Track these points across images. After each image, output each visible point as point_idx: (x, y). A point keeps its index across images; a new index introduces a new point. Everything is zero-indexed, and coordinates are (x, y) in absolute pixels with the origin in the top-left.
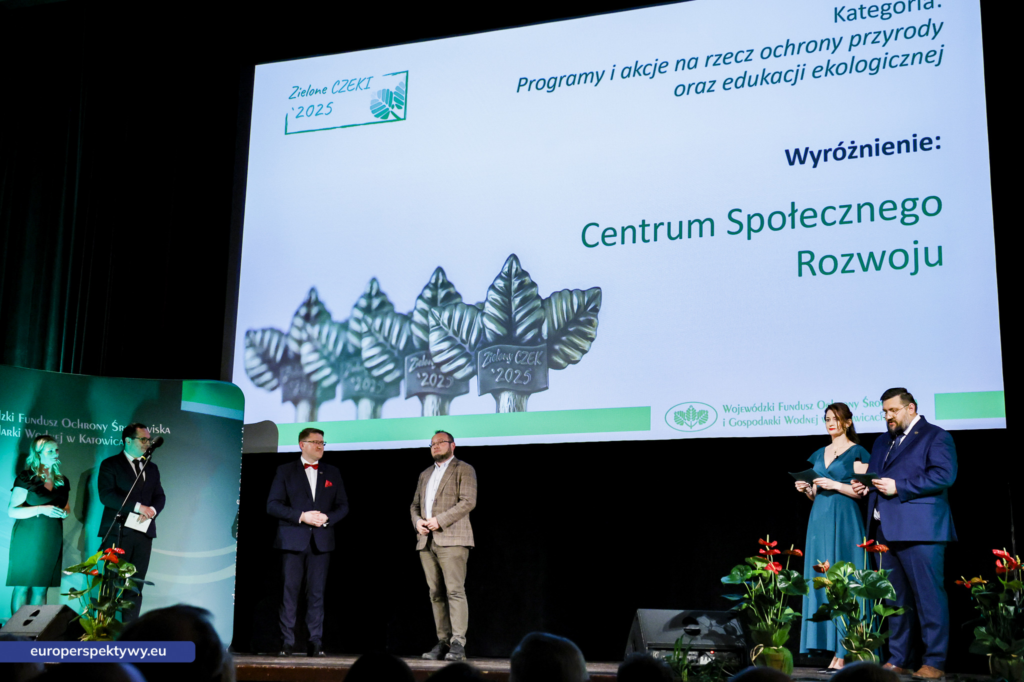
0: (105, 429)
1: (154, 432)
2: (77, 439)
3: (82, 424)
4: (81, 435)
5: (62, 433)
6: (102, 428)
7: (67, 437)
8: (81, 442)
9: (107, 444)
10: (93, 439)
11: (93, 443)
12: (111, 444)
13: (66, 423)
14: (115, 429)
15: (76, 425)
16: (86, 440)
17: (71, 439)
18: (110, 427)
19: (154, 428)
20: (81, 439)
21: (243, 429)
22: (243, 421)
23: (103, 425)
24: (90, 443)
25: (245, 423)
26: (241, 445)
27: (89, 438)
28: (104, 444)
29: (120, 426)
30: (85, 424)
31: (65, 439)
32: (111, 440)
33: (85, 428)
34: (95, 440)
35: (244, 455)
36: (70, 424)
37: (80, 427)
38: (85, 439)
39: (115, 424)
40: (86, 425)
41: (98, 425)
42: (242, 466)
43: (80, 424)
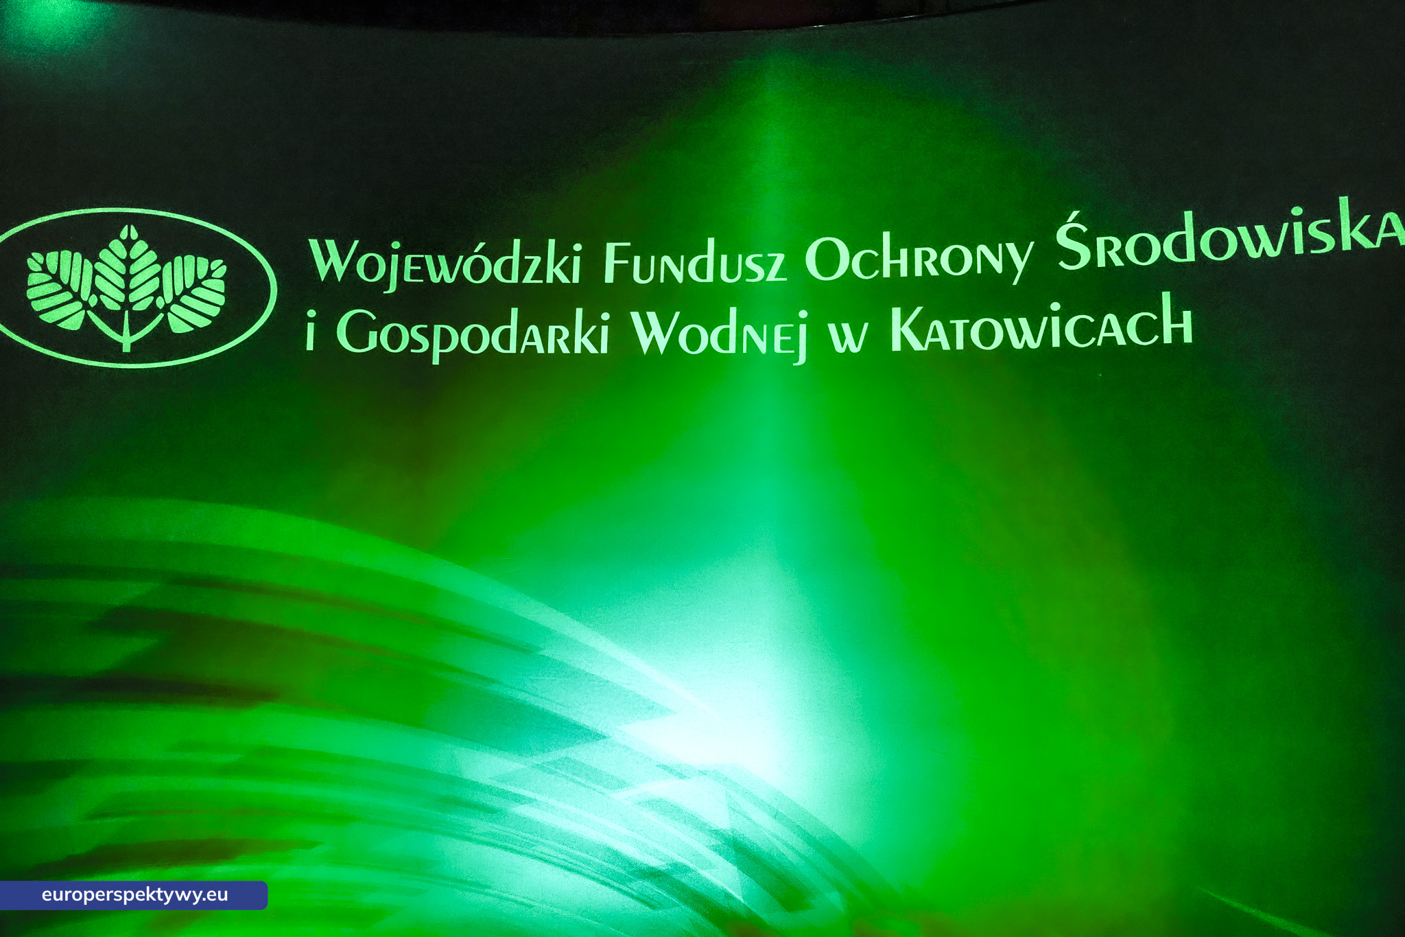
0: (1020, 265)
1: (1299, 249)
2: (881, 333)
3: (904, 252)
4: (896, 312)
5: (803, 314)
6: (1008, 261)
7: (832, 328)
8: (896, 346)
9: (1034, 345)
10: (960, 324)
11: (960, 345)
12: (1056, 343)
13: (828, 259)
14: (1073, 257)
15: (871, 264)
16: (921, 334)
17: (849, 339)
18: (1049, 253)
19: (1298, 226)
20: (900, 330)
23: (1011, 247)
24: (946, 346)
27: (937, 324)
28: (1017, 345)
29: (1100, 241)
30: (918, 252)
31: (819, 340)
32: (1056, 321)
33: (918, 272)
34: (967, 329)
36: (848, 262)
37: (895, 268)
38: (920, 328)
39: (1072, 234)
40: (926, 256)
41: (982, 248)
43: (895, 255)
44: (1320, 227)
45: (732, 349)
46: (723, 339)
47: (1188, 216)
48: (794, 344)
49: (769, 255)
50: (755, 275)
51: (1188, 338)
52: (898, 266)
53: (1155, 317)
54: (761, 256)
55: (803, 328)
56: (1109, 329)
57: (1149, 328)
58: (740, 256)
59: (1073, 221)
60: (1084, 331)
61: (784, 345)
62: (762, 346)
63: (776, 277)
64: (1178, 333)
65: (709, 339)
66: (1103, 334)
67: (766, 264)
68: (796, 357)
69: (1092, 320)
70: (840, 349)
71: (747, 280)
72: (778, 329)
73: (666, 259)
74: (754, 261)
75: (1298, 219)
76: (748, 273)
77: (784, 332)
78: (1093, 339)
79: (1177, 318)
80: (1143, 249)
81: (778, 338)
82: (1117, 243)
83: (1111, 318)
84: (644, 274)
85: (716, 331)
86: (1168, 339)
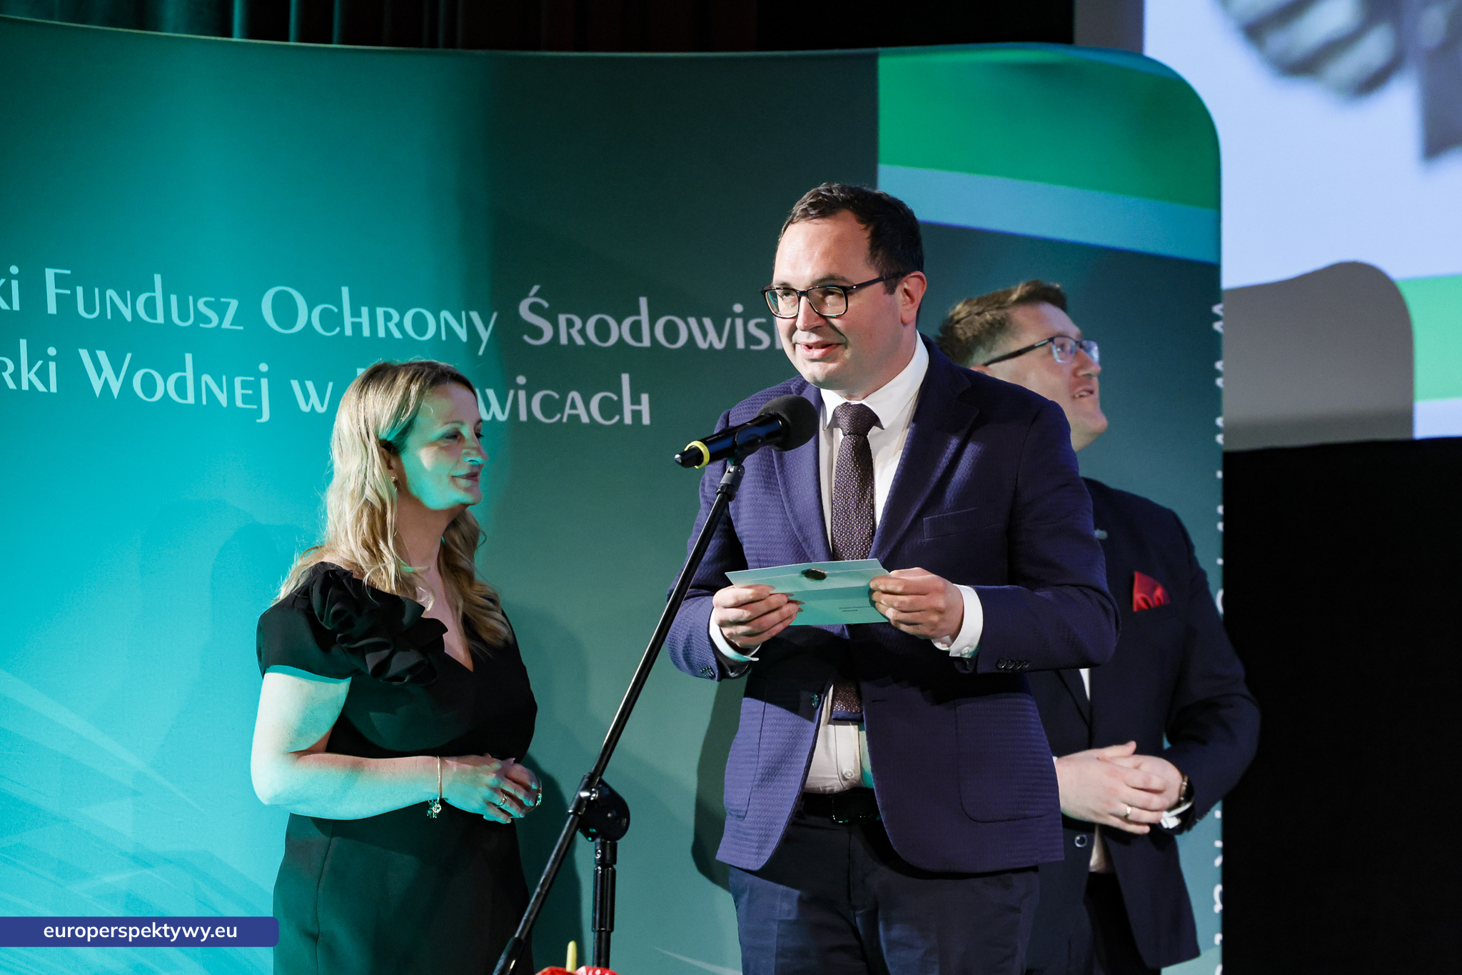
0: (485, 335)
1: (741, 344)
3: (365, 311)
5: (264, 367)
6: (472, 330)
7: (295, 384)
9: (502, 417)
12: (523, 416)
13: (285, 310)
14: (537, 332)
15: (331, 320)
17: (314, 398)
18: (510, 329)
19: (739, 322)
21: (1217, 309)
22: (1213, 270)
23: (475, 316)
25: (1229, 280)
26: (1213, 400)
29: (562, 319)
30: (380, 312)
31: (282, 398)
32: (522, 395)
33: (381, 333)
35: (1231, 460)
37: (357, 327)
39: (535, 308)
40: (388, 317)
41: (445, 314)
42: (1226, 518)
43: (356, 313)
44: (758, 326)
45: (191, 400)
46: (181, 386)
47: (643, 302)
48: (256, 399)
49: (222, 300)
50: (209, 321)
51: (646, 420)
52: (360, 324)
53: (615, 398)
54: (213, 299)
55: (264, 383)
56: (573, 406)
57: (610, 408)
58: (191, 298)
59: (535, 295)
60: (550, 407)
61: (246, 399)
62: (223, 399)
63: (231, 325)
64: (637, 415)
65: (165, 387)
66: (568, 411)
67: (221, 310)
68: (259, 413)
69: (557, 396)
70: (305, 408)
71: (201, 325)
72: (238, 381)
73: (111, 293)
74: (207, 304)
75: (739, 315)
76: (201, 317)
77: (245, 385)
78: (558, 416)
79: (636, 400)
80: (603, 330)
81: (239, 392)
82: (578, 323)
83: (575, 395)
84: (89, 307)
85: (173, 378)
86: (628, 420)
